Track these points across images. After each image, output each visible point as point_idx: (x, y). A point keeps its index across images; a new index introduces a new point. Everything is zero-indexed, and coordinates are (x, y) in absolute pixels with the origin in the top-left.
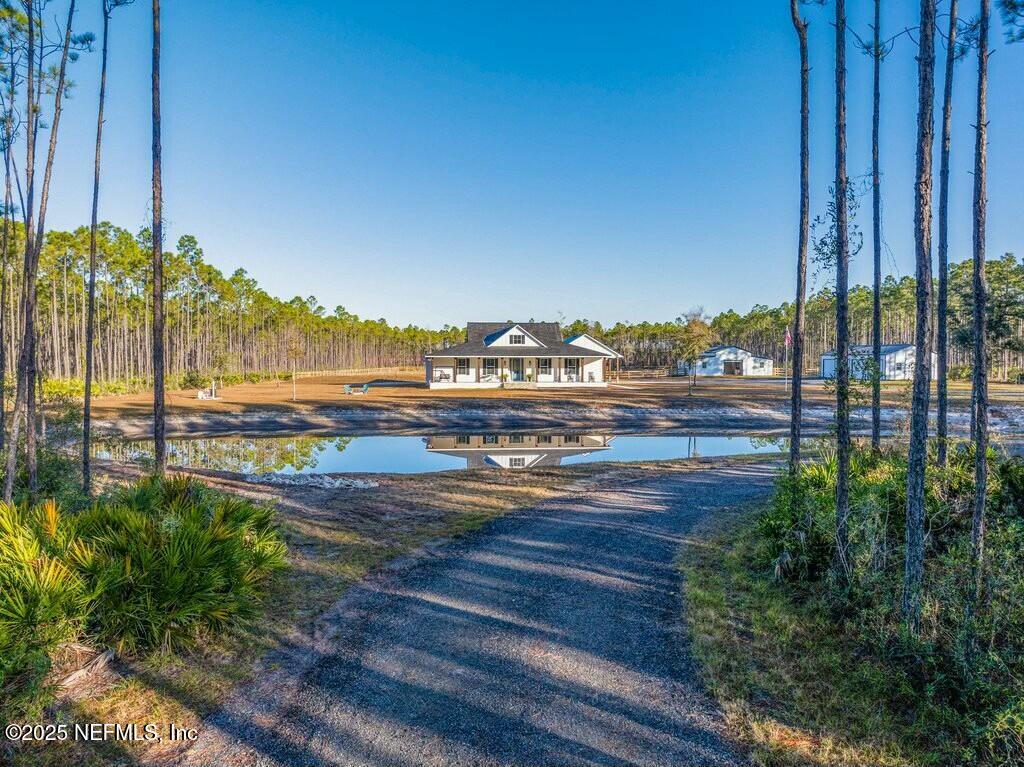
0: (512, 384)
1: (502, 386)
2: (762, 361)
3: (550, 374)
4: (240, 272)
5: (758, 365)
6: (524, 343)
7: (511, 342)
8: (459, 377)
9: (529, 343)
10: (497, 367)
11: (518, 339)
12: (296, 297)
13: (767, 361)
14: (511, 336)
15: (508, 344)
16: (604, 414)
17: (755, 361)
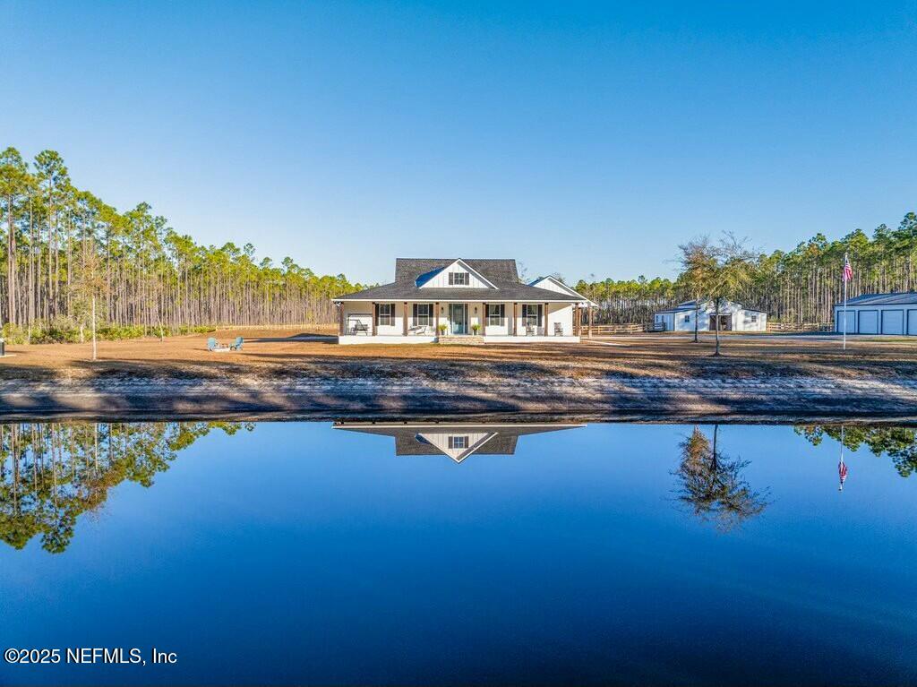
0: (450, 339)
1: (437, 340)
2: (755, 314)
3: (503, 325)
4: (143, 207)
5: (749, 319)
6: (467, 283)
7: (451, 282)
8: (381, 328)
9: (475, 283)
10: (431, 315)
11: (459, 278)
12: (229, 244)
13: (760, 315)
14: (451, 275)
15: (447, 285)
16: (588, 387)
17: (746, 314)
